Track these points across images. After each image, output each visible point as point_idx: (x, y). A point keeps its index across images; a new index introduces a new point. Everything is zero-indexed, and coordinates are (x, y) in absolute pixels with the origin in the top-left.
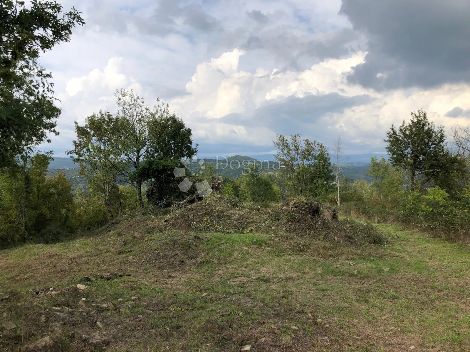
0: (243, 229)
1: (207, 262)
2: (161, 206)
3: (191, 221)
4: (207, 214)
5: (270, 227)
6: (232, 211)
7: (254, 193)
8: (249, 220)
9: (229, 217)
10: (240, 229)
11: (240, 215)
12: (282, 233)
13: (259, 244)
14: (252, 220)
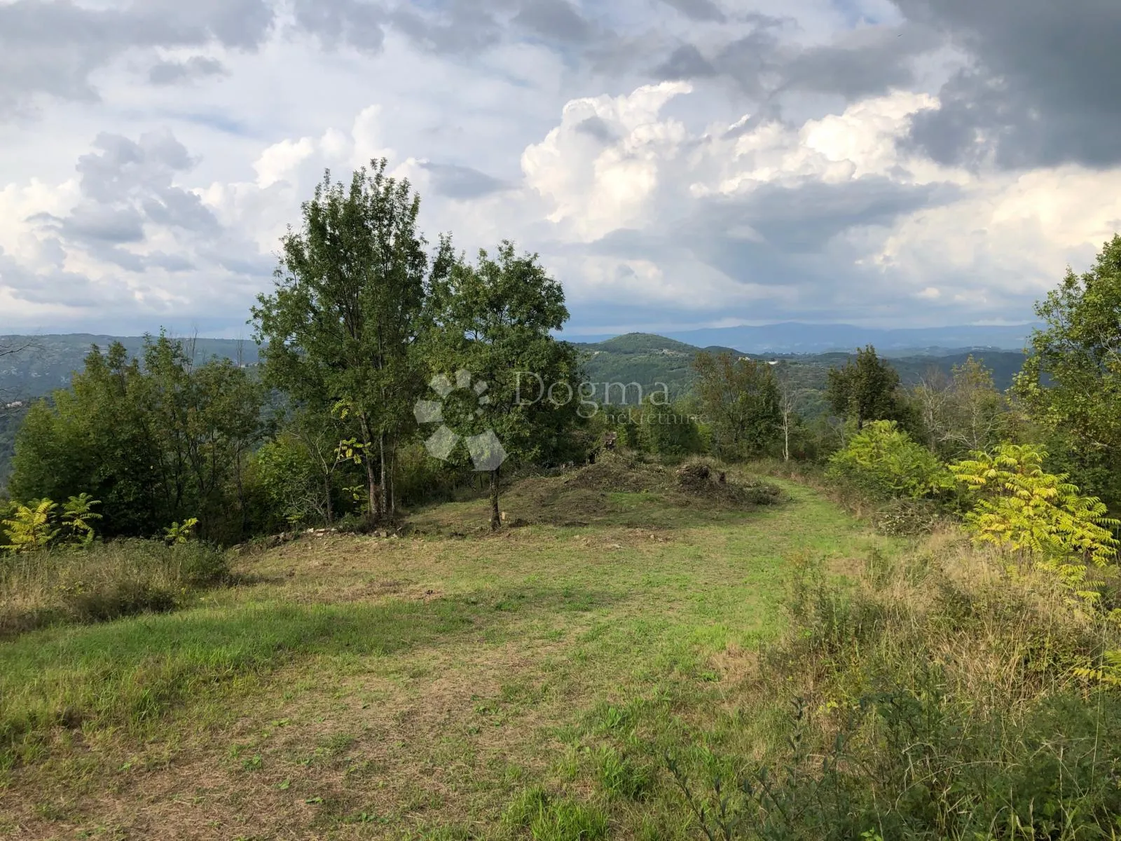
0: (640, 490)
1: (613, 511)
2: (545, 466)
3: (591, 482)
4: (605, 476)
5: (663, 488)
6: (630, 474)
7: (663, 439)
8: (646, 482)
9: (626, 479)
10: (637, 489)
11: (637, 478)
12: (672, 493)
13: (651, 500)
14: (649, 482)
